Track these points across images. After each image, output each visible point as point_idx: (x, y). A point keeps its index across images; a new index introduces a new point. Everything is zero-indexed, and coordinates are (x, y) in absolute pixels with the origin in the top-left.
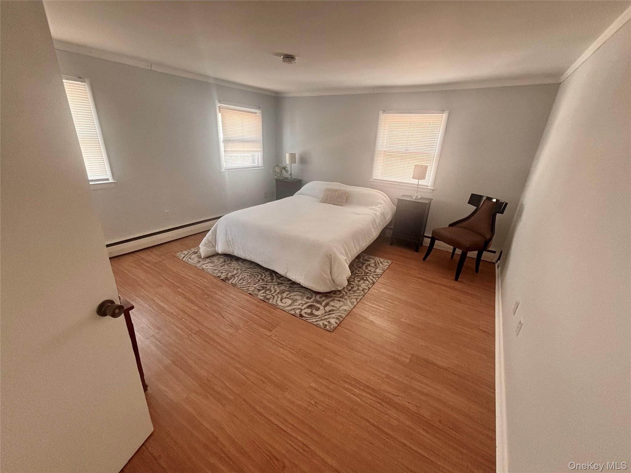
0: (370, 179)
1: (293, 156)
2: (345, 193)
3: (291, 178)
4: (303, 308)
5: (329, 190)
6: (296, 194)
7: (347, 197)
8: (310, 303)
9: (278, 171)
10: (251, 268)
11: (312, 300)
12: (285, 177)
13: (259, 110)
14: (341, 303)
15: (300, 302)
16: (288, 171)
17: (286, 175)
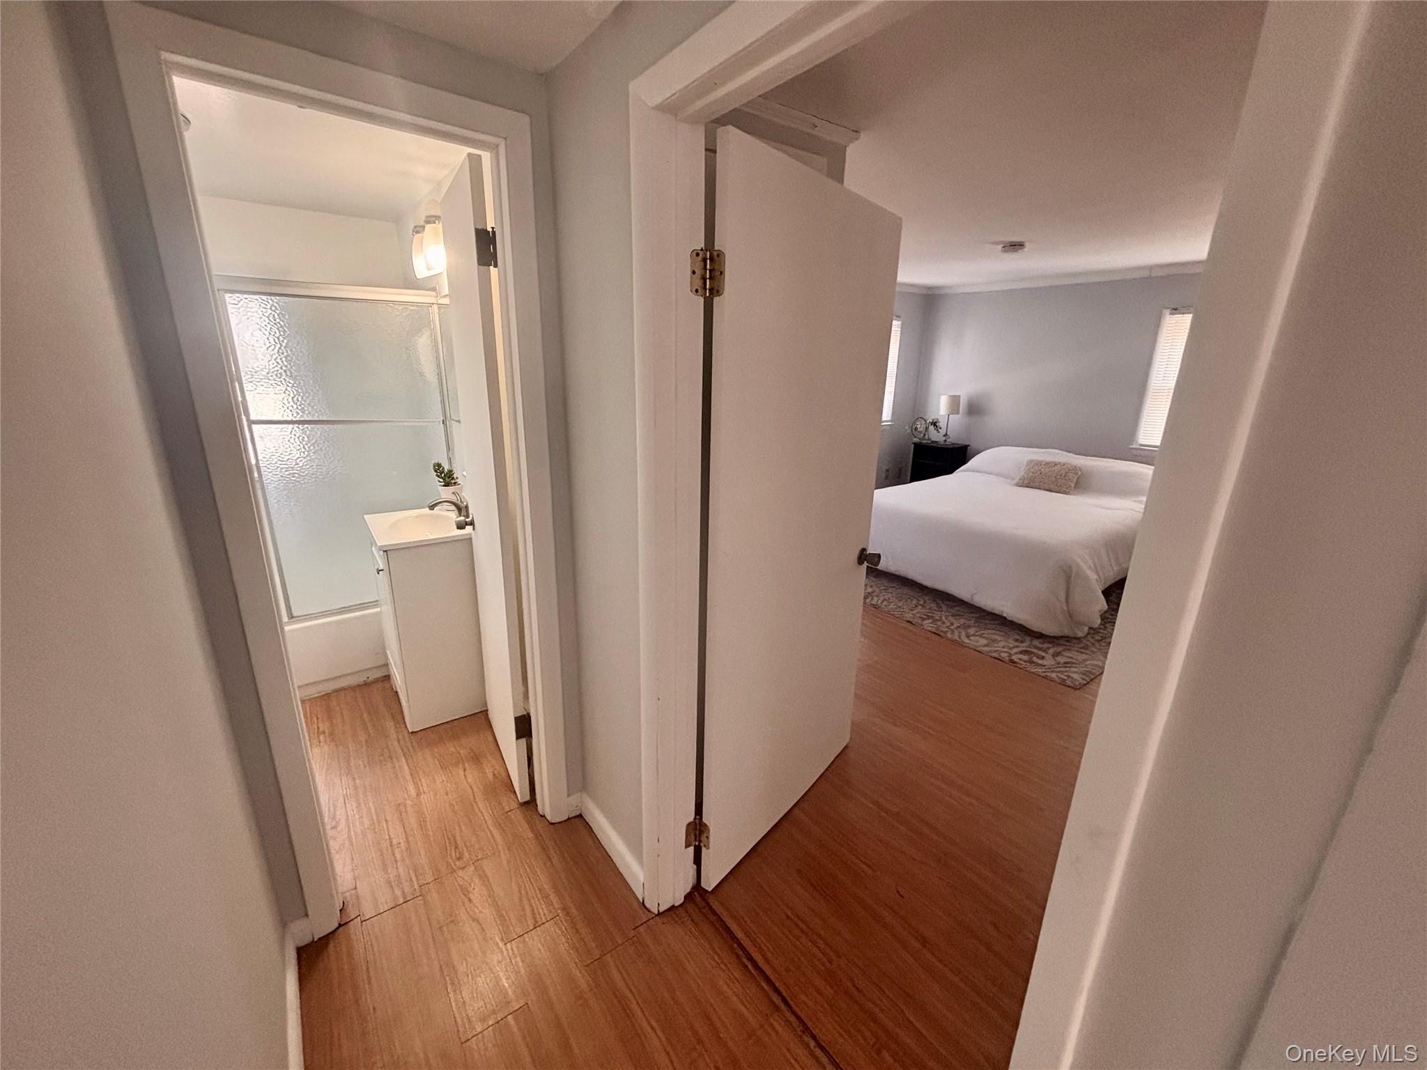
0: (1132, 445)
1: (955, 401)
2: (1075, 469)
3: (945, 441)
4: (1012, 652)
5: (1039, 463)
6: (961, 471)
7: (1078, 479)
8: (1024, 646)
9: (921, 429)
10: (894, 587)
11: (1025, 644)
12: (933, 439)
13: (898, 321)
14: (1084, 656)
15: (1003, 644)
16: (940, 428)
17: (935, 436)
